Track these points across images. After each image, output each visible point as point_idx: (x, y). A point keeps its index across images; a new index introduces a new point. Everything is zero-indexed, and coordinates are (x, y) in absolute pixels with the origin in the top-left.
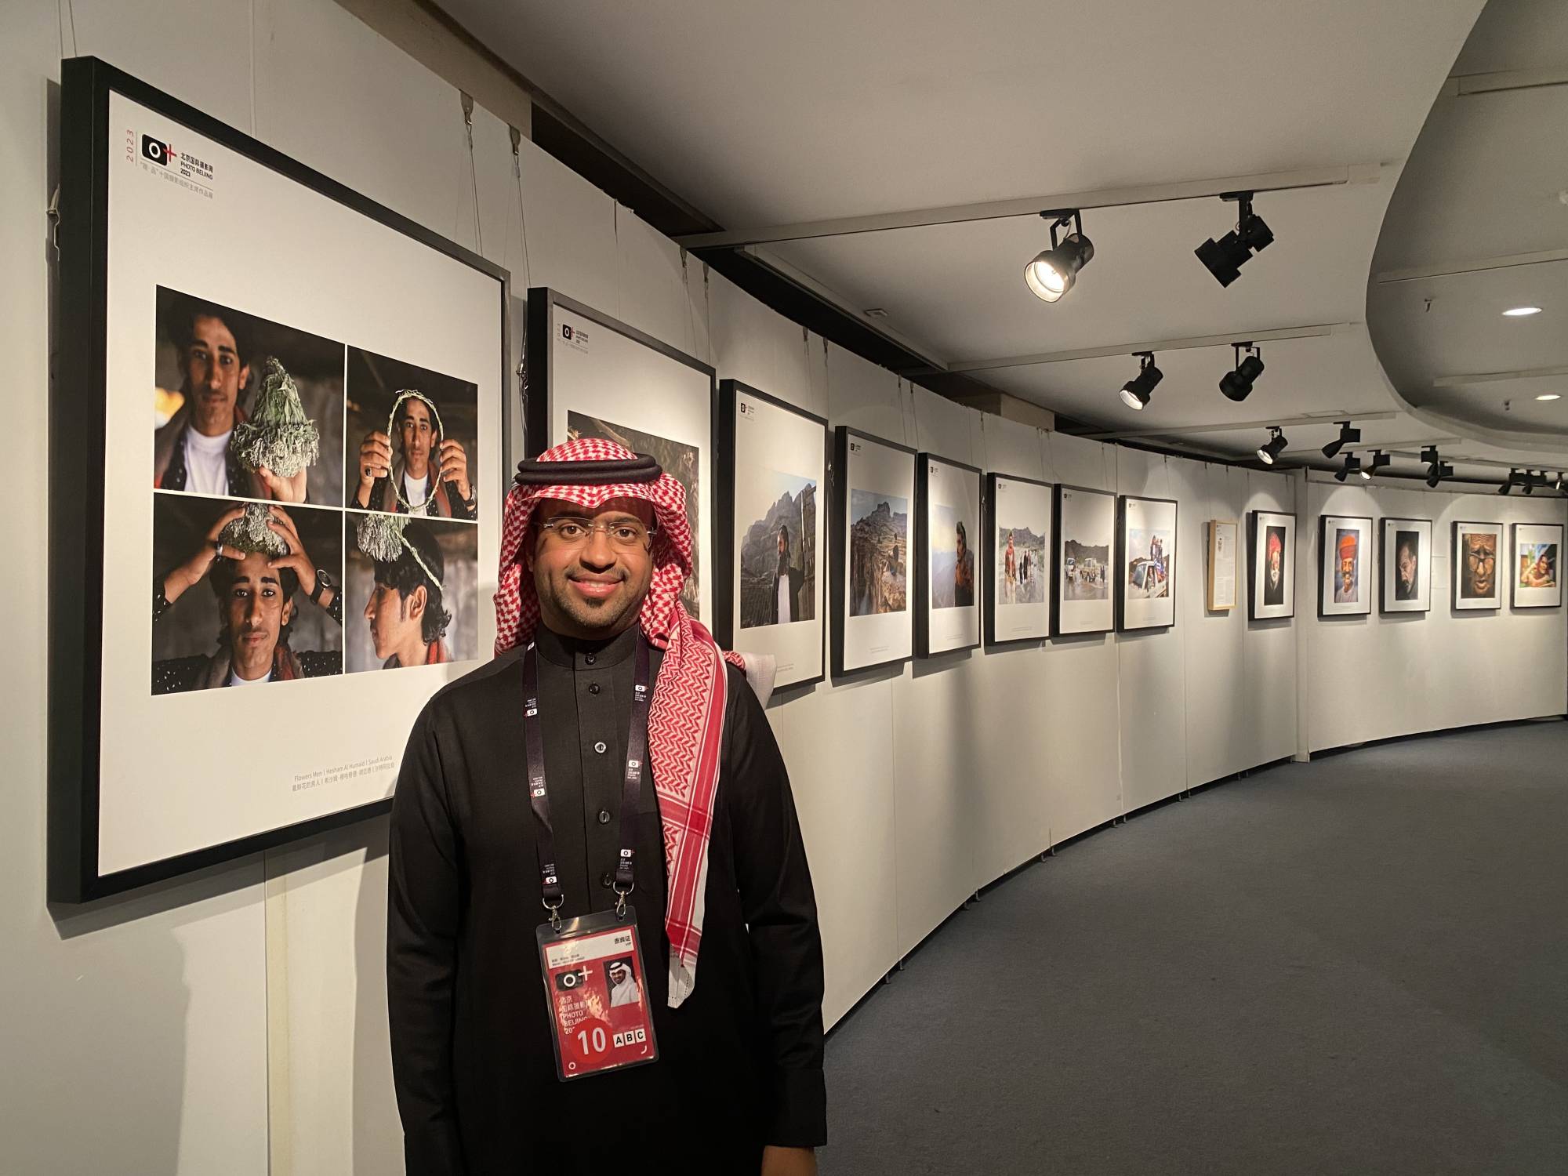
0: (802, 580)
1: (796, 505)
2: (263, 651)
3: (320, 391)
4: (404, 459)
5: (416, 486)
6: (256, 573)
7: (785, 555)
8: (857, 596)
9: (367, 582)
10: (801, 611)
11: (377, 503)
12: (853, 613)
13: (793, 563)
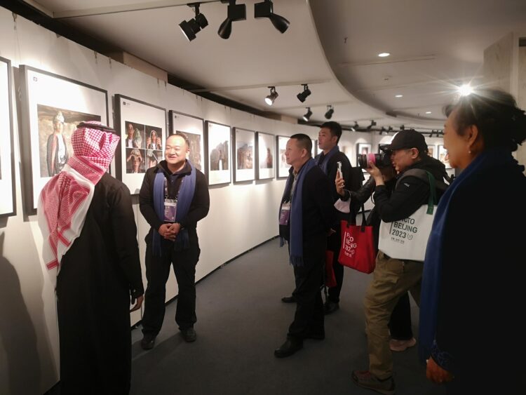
0: (225, 161)
1: (223, 145)
2: (137, 169)
3: (142, 132)
4: (152, 141)
5: (154, 145)
6: (136, 158)
7: (221, 156)
8: (239, 165)
9: (148, 159)
10: (225, 168)
11: (149, 148)
12: (238, 169)
13: (223, 157)
